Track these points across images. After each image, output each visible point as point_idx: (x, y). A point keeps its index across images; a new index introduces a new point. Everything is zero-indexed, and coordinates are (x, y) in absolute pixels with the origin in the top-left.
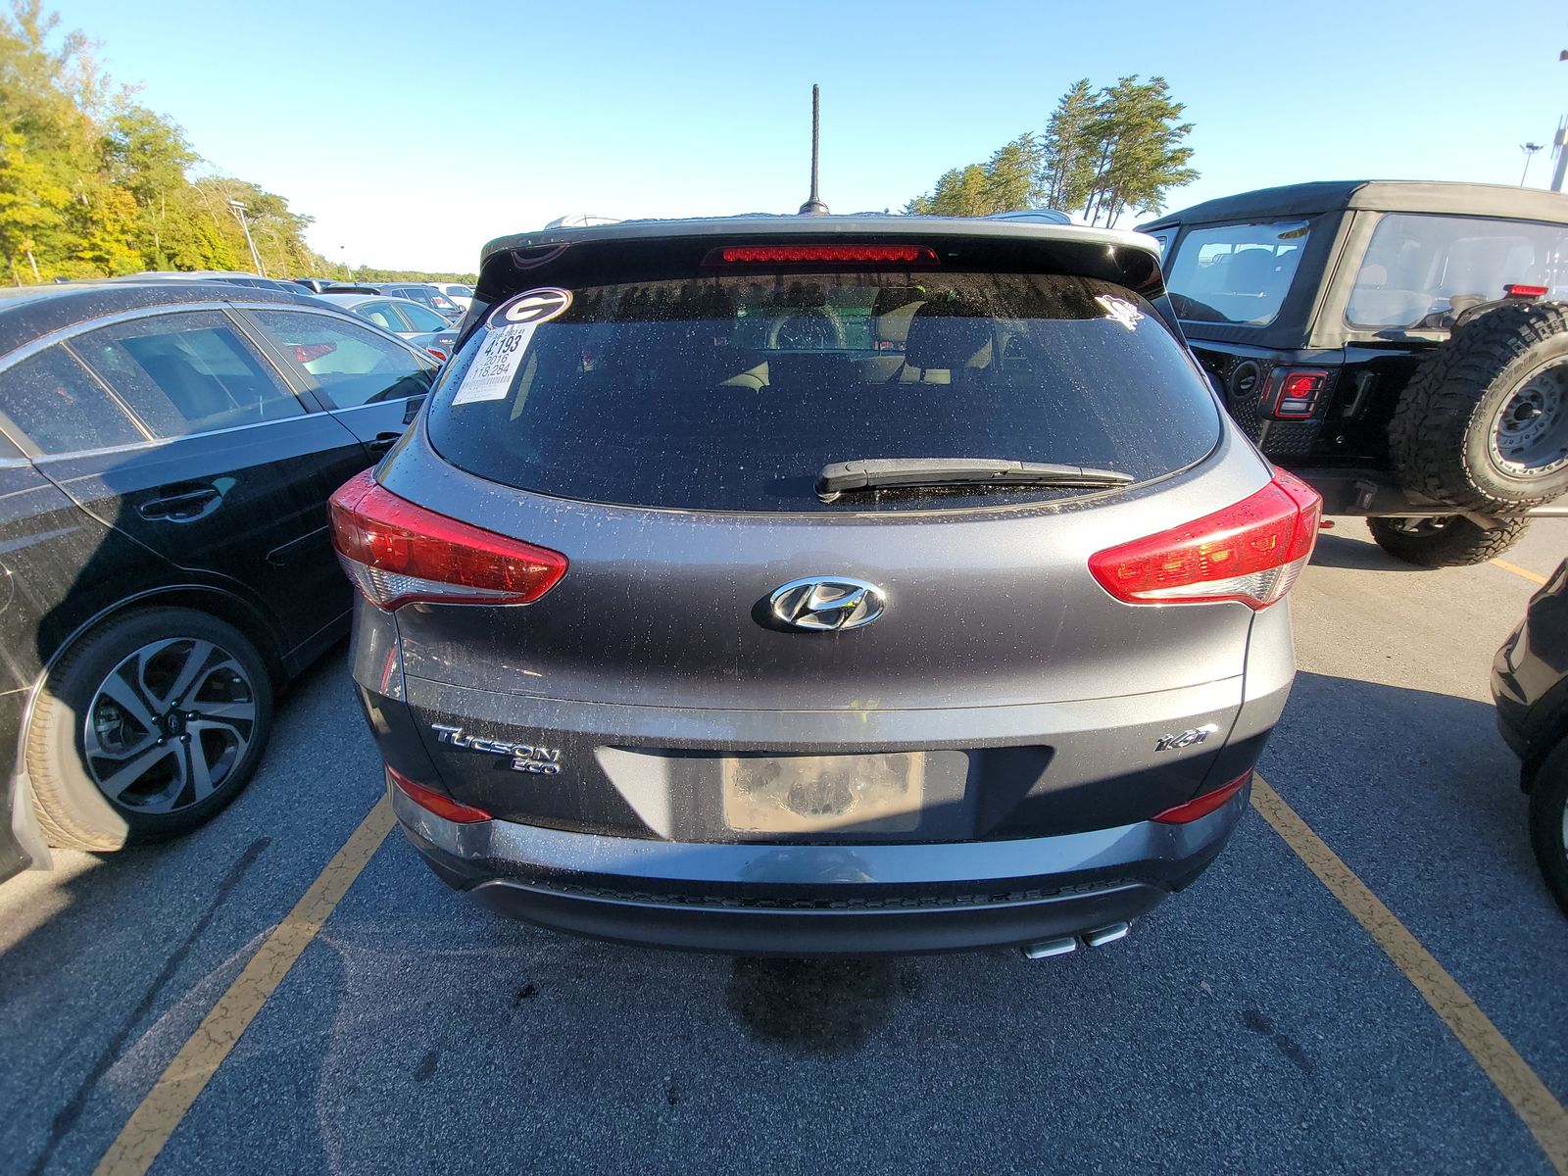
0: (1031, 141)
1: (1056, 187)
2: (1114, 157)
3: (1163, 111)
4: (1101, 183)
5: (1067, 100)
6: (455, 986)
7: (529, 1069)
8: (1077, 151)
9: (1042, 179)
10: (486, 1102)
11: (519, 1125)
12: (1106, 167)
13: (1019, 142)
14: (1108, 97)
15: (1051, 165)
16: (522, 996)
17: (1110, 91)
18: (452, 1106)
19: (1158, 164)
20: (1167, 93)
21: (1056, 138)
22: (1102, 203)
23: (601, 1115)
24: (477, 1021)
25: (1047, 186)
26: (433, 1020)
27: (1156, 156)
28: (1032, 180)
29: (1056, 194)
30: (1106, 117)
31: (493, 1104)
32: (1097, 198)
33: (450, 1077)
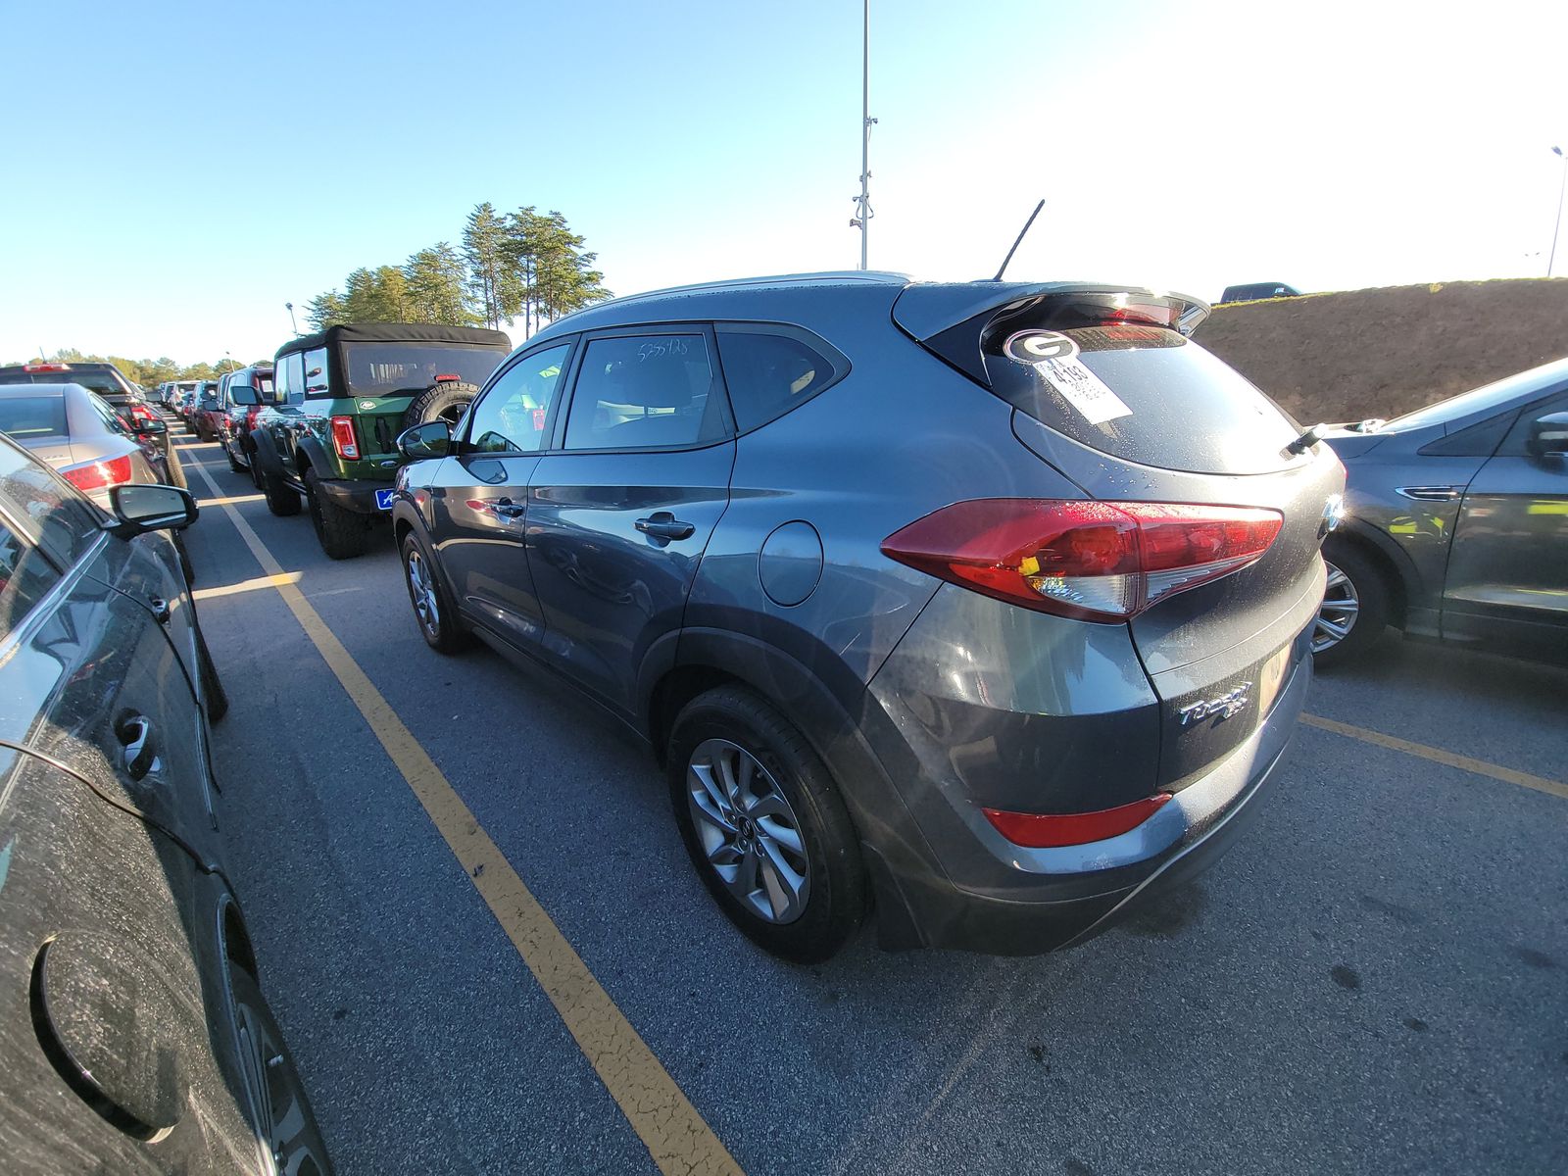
0: (449, 250)
1: (489, 294)
2: (538, 273)
3: (570, 240)
4: (531, 294)
5: (474, 218)
6: (989, 1112)
7: (1128, 1088)
8: (499, 265)
9: (472, 286)
10: (1148, 1135)
11: (1185, 1120)
12: (533, 281)
13: (437, 250)
14: (515, 222)
15: (478, 274)
16: (1039, 1059)
17: (515, 217)
18: (1140, 1167)
19: (579, 282)
20: (566, 225)
21: (475, 250)
22: (539, 311)
23: (1199, 1056)
24: (1046, 1109)
25: (480, 294)
26: (1023, 1149)
27: (574, 275)
28: (462, 286)
29: (492, 301)
30: (519, 238)
31: (1154, 1132)
32: (533, 307)
33: (1104, 1158)
